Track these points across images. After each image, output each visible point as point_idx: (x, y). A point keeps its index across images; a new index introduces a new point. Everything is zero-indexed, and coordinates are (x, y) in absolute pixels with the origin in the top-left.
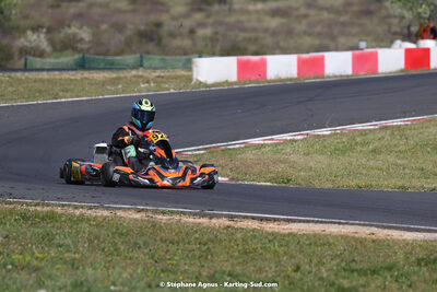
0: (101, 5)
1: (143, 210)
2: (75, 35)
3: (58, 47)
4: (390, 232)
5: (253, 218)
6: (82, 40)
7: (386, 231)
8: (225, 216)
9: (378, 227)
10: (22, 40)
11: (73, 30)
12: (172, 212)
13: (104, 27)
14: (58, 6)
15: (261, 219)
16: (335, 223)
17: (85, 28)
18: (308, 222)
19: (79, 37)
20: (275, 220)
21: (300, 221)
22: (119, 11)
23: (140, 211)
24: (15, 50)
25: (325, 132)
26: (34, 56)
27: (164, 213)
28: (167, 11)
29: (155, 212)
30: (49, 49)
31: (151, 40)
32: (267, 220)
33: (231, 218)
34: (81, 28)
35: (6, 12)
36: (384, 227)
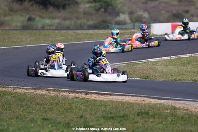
0: (165, 3)
1: (49, 90)
2: (141, 15)
3: (134, 20)
4: (151, 100)
5: (96, 94)
6: (144, 18)
7: (149, 100)
8: (84, 93)
9: (148, 97)
10: (118, 18)
11: (140, 13)
12: (61, 91)
13: (163, 12)
14: (146, 3)
15: (99, 94)
16: (130, 96)
17: (146, 12)
18: (119, 95)
19: (143, 16)
20: (105, 94)
21: (115, 95)
22: (172, 5)
23: (48, 90)
24: (113, 22)
25: (187, 56)
26: (122, 24)
27: (58, 91)
28: (194, 5)
29: (54, 91)
30: (129, 22)
31: (178, 17)
32: (102, 94)
33: (86, 93)
34: (144, 12)
35: (115, 6)
36: (150, 98)
